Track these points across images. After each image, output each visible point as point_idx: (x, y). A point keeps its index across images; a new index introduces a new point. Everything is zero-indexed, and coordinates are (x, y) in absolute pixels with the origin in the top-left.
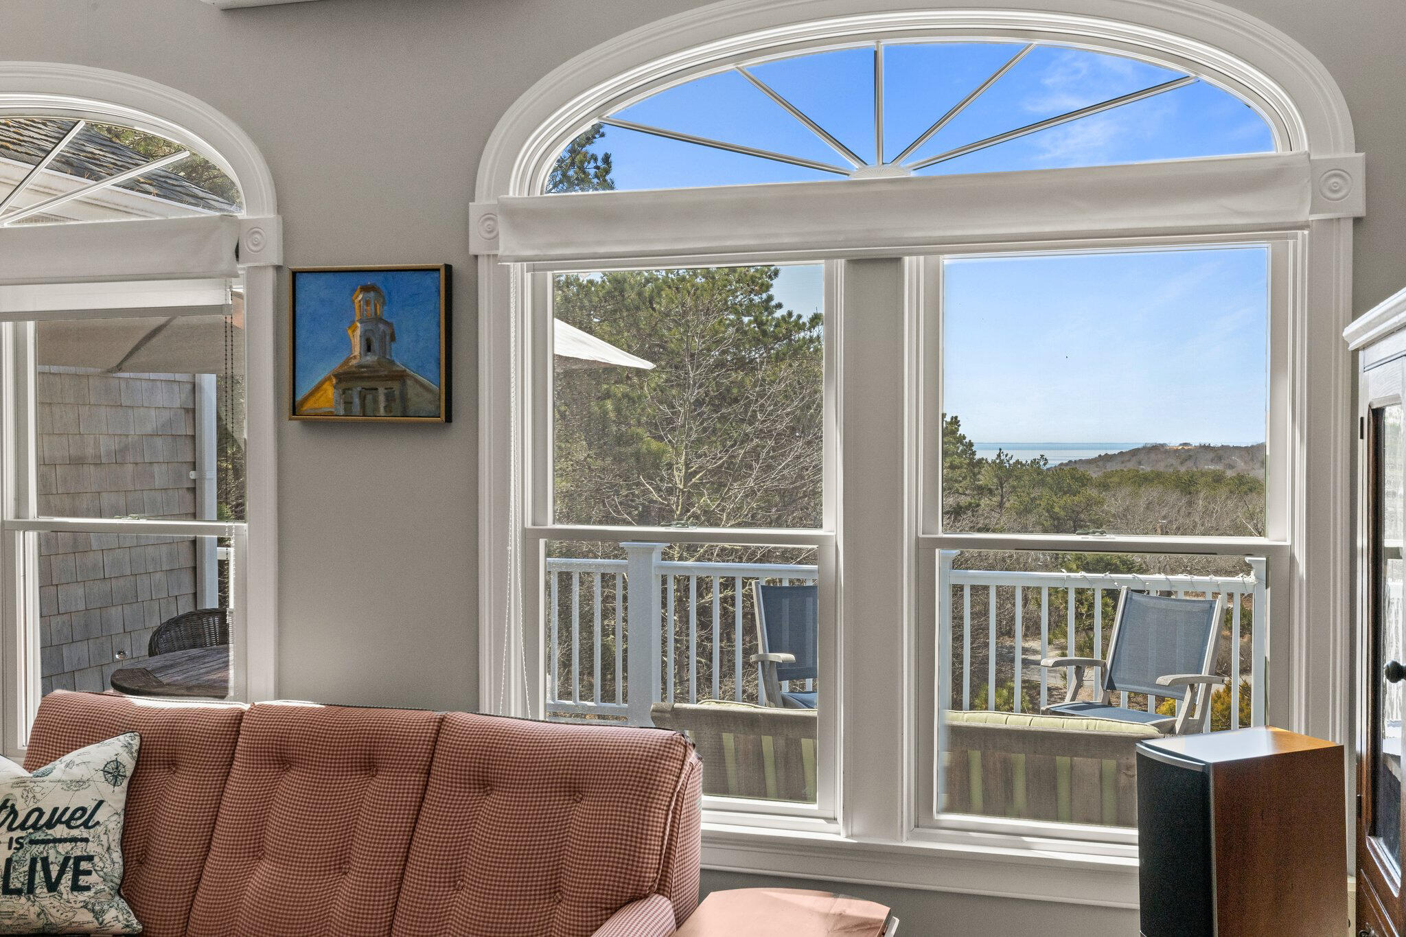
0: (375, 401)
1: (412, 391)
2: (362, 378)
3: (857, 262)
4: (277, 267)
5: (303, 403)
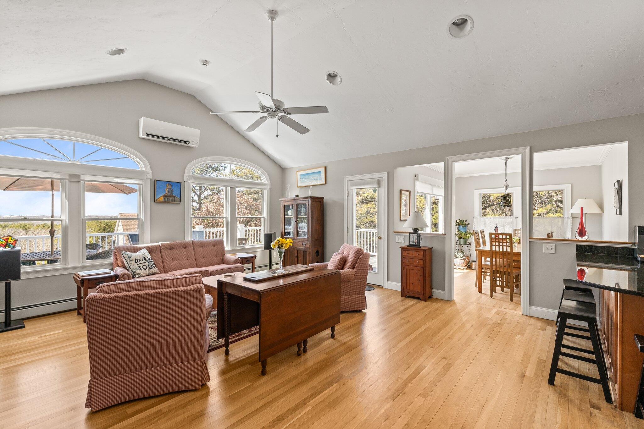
0: (170, 200)
1: (176, 199)
2: (168, 196)
3: (231, 188)
4: (151, 179)
5: (157, 200)
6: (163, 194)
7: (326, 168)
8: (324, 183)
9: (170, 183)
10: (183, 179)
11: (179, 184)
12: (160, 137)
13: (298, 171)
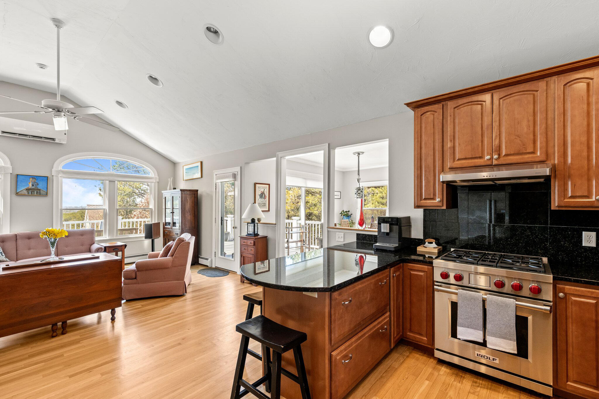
0: (34, 193)
1: (42, 192)
3: (110, 181)
4: (11, 173)
5: (18, 192)
6: (26, 187)
7: (202, 163)
8: (200, 176)
9: (35, 177)
10: (51, 174)
11: (47, 177)
12: (19, 134)
13: (184, 166)
